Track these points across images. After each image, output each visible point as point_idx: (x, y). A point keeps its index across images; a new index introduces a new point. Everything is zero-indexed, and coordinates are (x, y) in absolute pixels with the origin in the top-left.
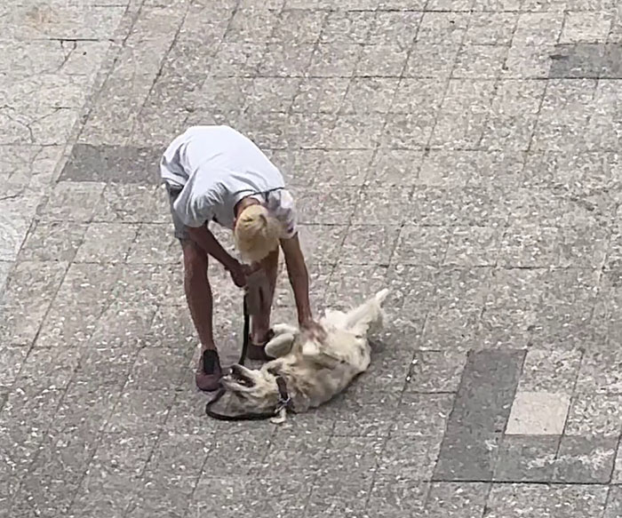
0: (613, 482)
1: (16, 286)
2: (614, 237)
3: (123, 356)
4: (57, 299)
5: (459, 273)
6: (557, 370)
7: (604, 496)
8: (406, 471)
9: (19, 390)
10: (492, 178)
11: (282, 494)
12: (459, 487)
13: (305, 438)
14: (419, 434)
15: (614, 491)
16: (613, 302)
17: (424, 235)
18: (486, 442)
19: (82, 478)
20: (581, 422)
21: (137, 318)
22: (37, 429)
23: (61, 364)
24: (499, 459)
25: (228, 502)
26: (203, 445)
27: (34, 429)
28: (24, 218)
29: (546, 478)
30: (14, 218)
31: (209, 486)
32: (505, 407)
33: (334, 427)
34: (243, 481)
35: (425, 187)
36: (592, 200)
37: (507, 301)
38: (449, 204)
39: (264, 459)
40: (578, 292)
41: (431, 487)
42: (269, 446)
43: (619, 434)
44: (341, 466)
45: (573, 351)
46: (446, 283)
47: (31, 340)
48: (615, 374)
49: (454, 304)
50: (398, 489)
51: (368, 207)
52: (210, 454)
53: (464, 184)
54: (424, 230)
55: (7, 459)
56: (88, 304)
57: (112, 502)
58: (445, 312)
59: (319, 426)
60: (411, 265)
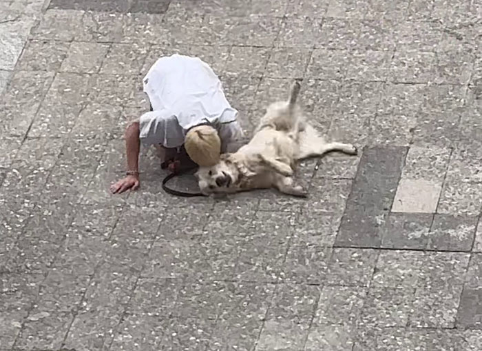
0: (474, 250)
1: (13, 90)
2: (477, 61)
3: (96, 146)
4: (46, 101)
5: (357, 86)
6: (432, 163)
7: (467, 261)
8: (314, 240)
9: (14, 170)
10: (384, 13)
11: (217, 255)
12: (355, 252)
13: (236, 211)
14: (325, 210)
15: (474, 257)
16: (476, 111)
17: (330, 56)
18: (377, 217)
19: (63, 240)
20: (450, 204)
21: (107, 116)
22: (28, 201)
23: (48, 150)
24: (387, 231)
25: (175, 261)
26: (158, 216)
27: (26, 201)
28: (20, 37)
29: (422, 246)
30: (12, 37)
31: (162, 247)
32: (391, 191)
33: (259, 203)
34: (188, 245)
35: (332, 19)
36: (461, 32)
37: (394, 108)
38: (350, 33)
39: (204, 228)
40: (449, 103)
41: (333, 252)
42: (208, 217)
43: (478, 213)
44: (263, 234)
45: (445, 148)
46: (346, 94)
47: (25, 133)
48: (477, 167)
49: (353, 111)
50: (307, 253)
51: (288, 34)
52: (162, 223)
53: (362, 17)
54: (330, 52)
55: (5, 224)
56: (69, 105)
57: (86, 258)
58: (346, 117)
59: (247, 202)
60: (320, 79)
